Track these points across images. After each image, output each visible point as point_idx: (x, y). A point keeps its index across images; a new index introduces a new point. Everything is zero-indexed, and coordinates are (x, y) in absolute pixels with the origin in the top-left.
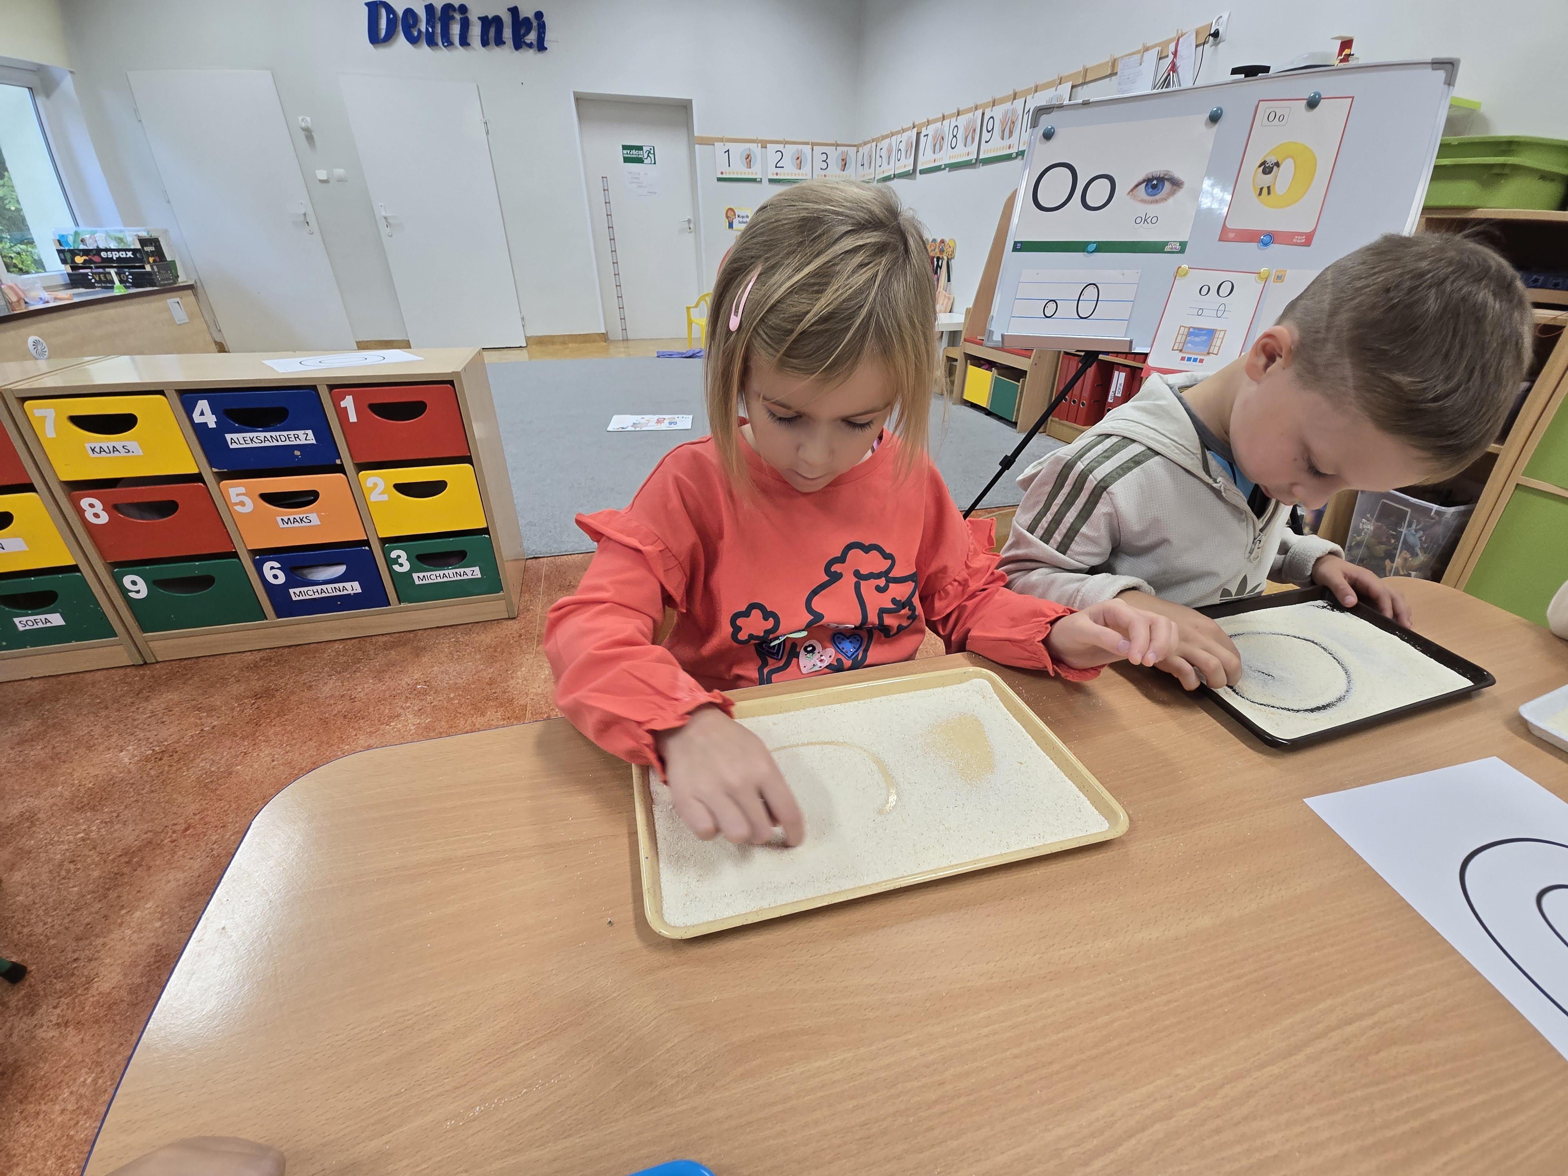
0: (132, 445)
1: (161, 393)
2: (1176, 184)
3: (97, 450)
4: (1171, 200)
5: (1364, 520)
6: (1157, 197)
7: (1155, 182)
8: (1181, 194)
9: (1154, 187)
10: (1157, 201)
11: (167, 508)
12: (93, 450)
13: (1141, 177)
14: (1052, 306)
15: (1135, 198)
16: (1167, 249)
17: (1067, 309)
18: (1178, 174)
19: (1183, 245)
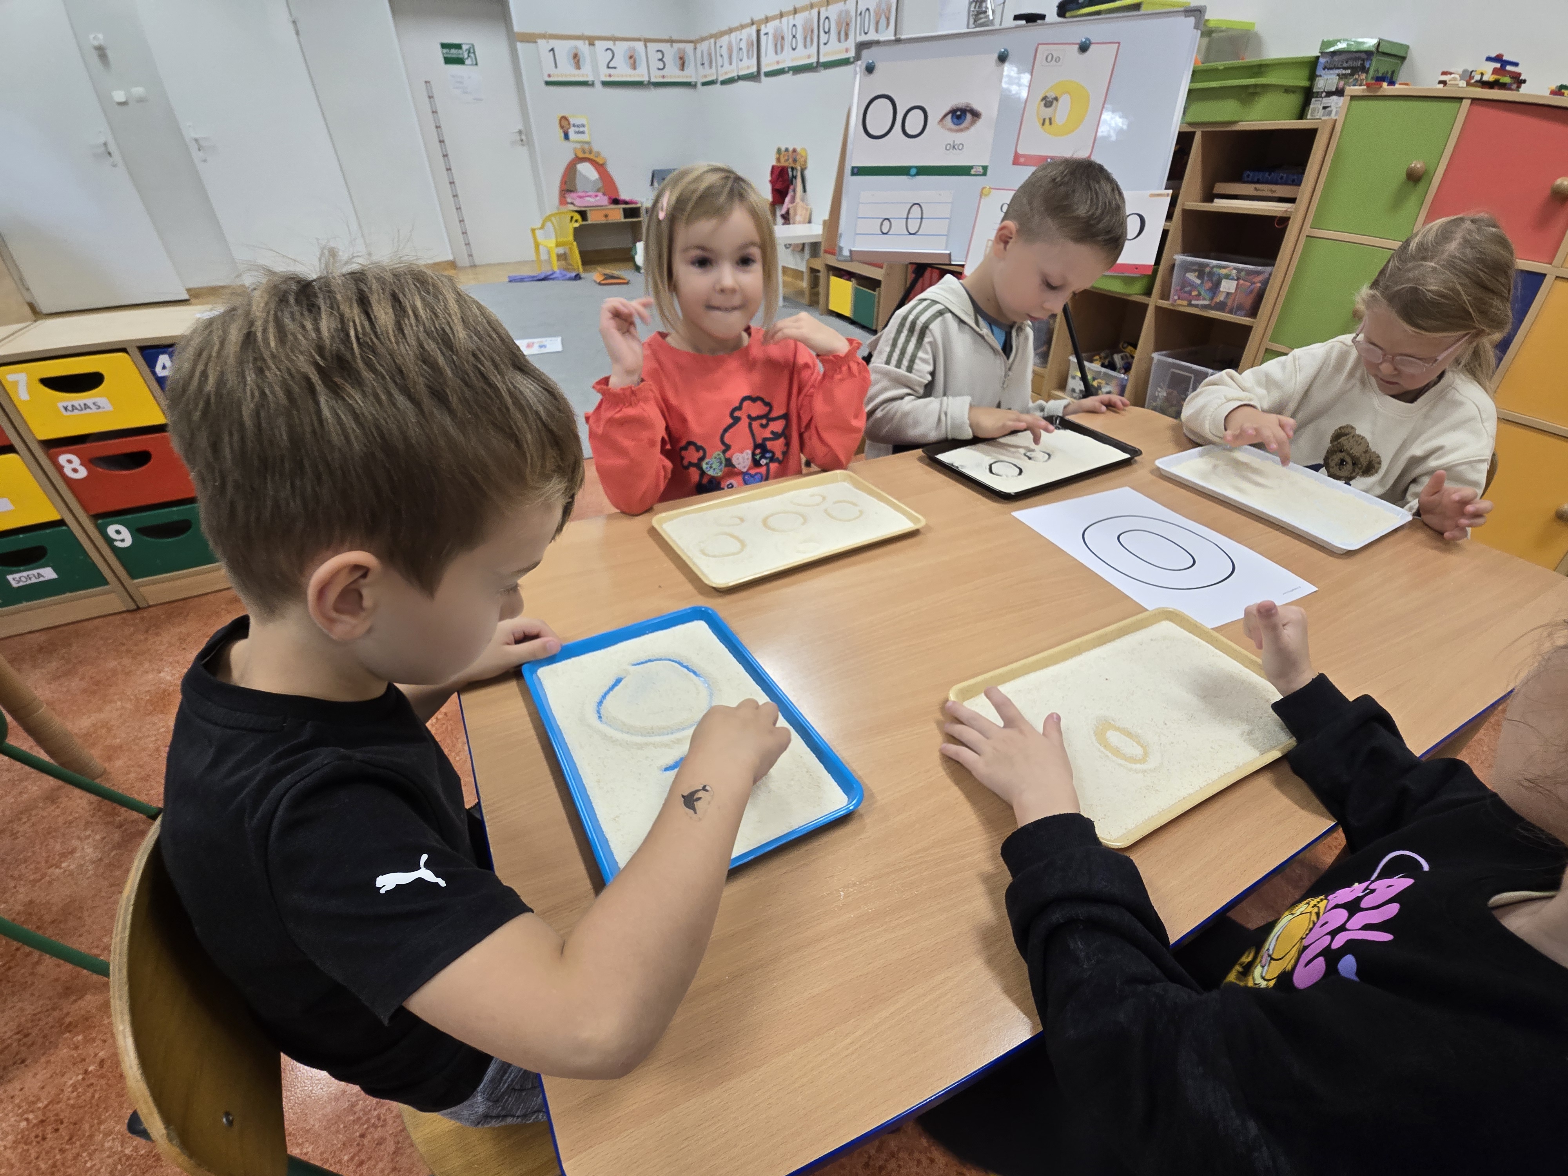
0: (102, 401)
1: (124, 350)
2: (976, 115)
3: (70, 408)
4: (973, 129)
5: (1159, 389)
6: (962, 126)
7: (959, 113)
8: (980, 123)
9: (959, 117)
10: (961, 130)
11: (140, 459)
12: (66, 409)
13: (947, 109)
14: (886, 223)
15: (944, 126)
16: (973, 172)
17: (898, 226)
18: (976, 107)
19: (985, 168)
